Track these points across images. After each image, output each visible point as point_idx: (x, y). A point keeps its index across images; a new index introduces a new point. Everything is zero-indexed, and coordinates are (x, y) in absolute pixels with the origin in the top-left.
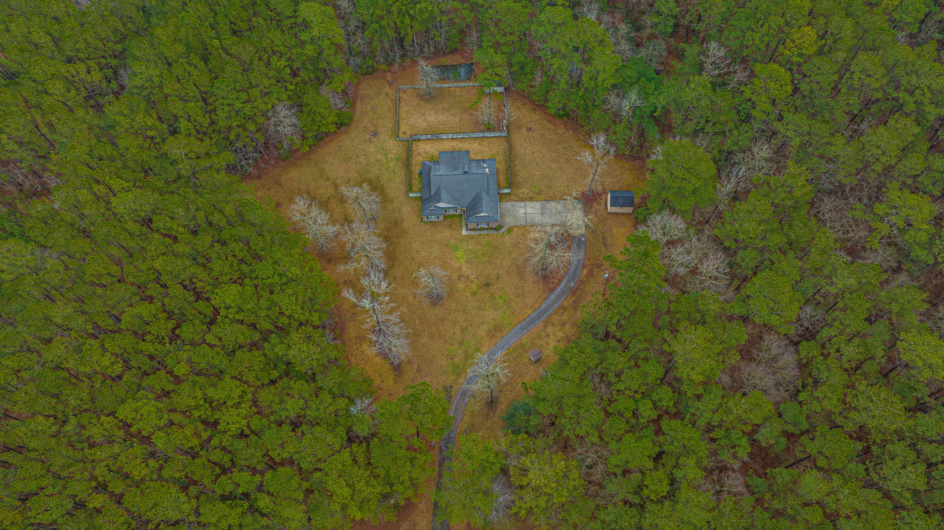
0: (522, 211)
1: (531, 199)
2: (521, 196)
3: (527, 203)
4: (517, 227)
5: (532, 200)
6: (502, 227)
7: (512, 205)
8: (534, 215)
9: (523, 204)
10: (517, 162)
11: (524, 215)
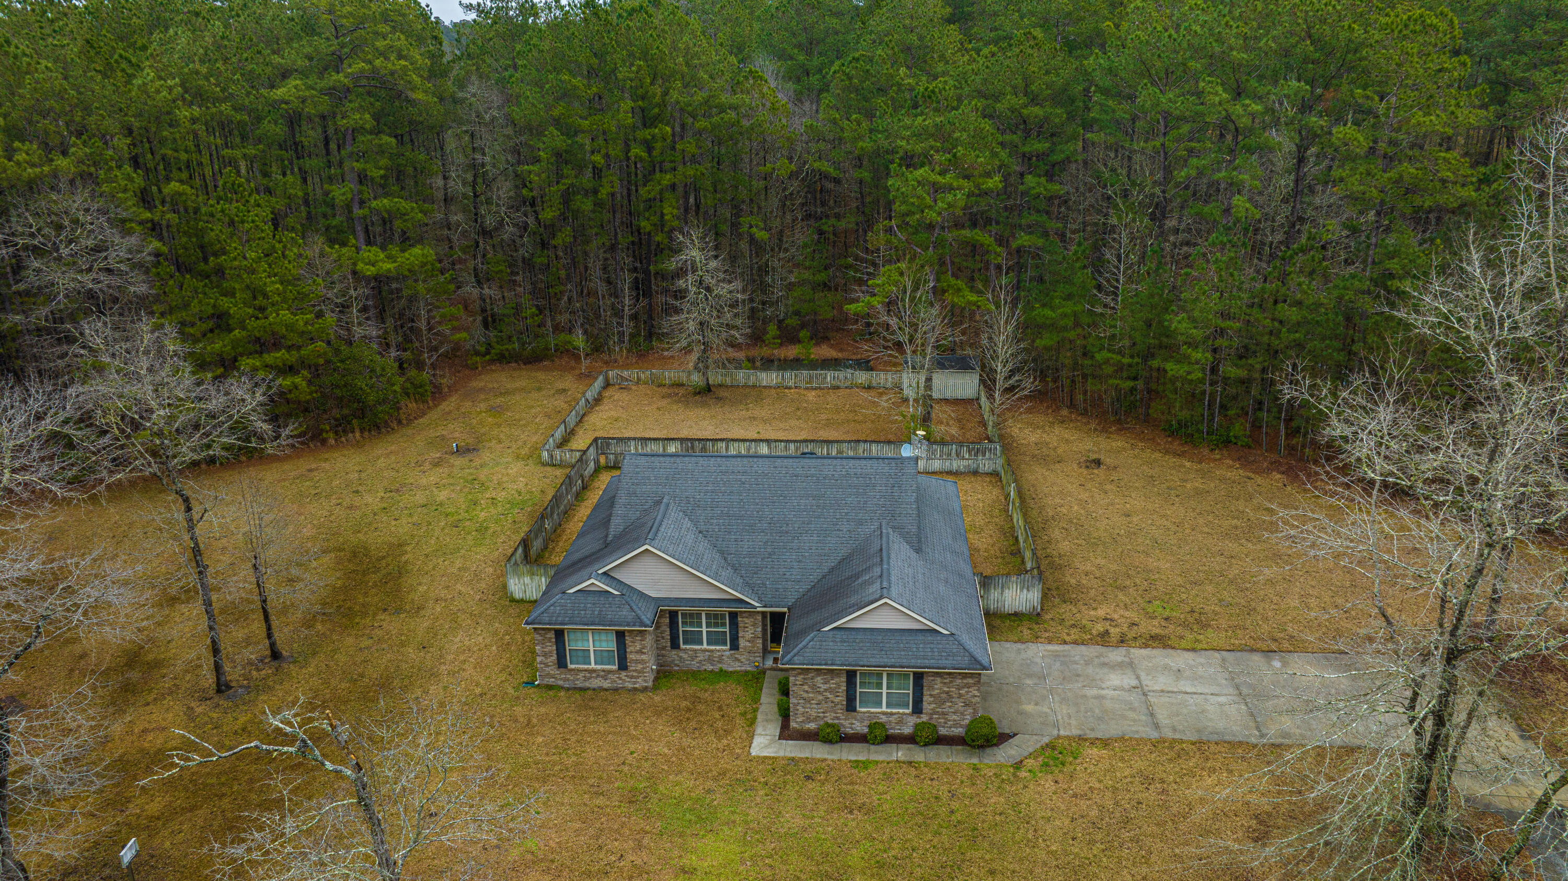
0: (1115, 679)
1: (1158, 641)
2: (1100, 627)
3: (1138, 653)
4: (1105, 743)
5: (1165, 646)
6: (1004, 738)
7: (1056, 656)
8: (1190, 700)
9: (1116, 655)
10: (1056, 534)
11: (1134, 698)
